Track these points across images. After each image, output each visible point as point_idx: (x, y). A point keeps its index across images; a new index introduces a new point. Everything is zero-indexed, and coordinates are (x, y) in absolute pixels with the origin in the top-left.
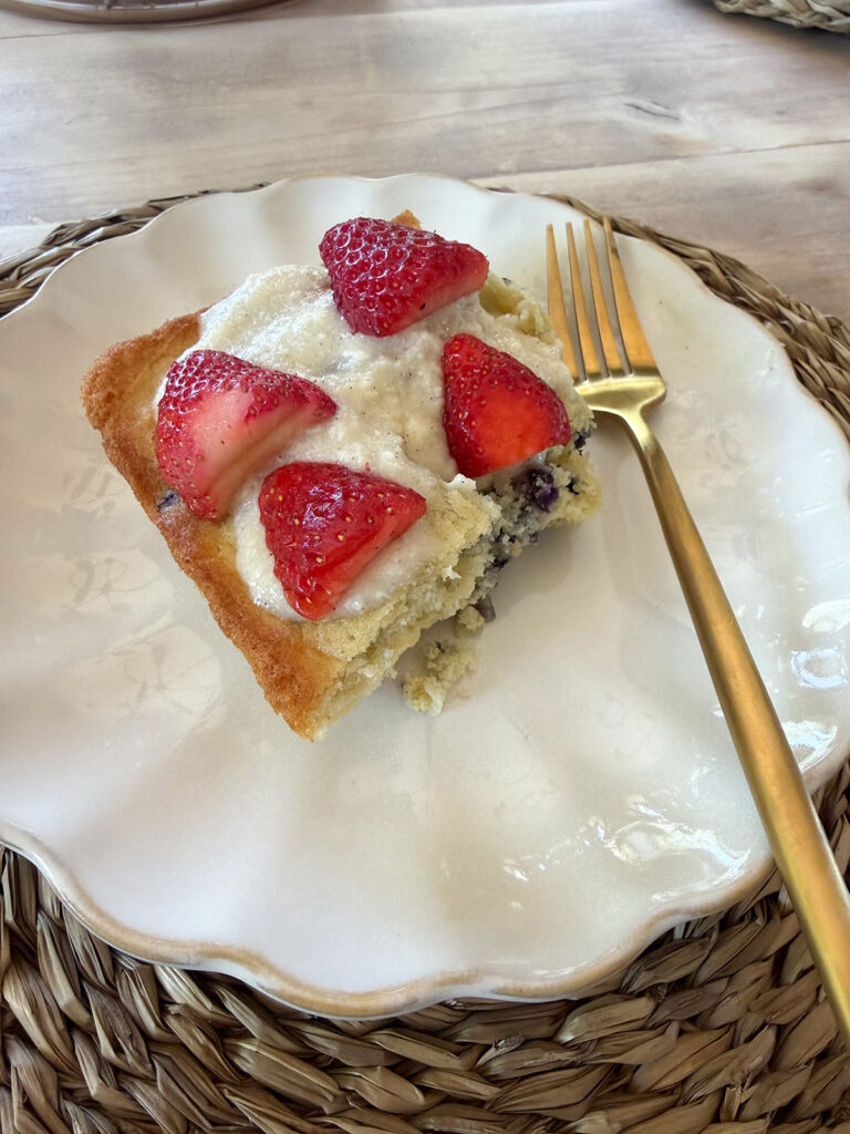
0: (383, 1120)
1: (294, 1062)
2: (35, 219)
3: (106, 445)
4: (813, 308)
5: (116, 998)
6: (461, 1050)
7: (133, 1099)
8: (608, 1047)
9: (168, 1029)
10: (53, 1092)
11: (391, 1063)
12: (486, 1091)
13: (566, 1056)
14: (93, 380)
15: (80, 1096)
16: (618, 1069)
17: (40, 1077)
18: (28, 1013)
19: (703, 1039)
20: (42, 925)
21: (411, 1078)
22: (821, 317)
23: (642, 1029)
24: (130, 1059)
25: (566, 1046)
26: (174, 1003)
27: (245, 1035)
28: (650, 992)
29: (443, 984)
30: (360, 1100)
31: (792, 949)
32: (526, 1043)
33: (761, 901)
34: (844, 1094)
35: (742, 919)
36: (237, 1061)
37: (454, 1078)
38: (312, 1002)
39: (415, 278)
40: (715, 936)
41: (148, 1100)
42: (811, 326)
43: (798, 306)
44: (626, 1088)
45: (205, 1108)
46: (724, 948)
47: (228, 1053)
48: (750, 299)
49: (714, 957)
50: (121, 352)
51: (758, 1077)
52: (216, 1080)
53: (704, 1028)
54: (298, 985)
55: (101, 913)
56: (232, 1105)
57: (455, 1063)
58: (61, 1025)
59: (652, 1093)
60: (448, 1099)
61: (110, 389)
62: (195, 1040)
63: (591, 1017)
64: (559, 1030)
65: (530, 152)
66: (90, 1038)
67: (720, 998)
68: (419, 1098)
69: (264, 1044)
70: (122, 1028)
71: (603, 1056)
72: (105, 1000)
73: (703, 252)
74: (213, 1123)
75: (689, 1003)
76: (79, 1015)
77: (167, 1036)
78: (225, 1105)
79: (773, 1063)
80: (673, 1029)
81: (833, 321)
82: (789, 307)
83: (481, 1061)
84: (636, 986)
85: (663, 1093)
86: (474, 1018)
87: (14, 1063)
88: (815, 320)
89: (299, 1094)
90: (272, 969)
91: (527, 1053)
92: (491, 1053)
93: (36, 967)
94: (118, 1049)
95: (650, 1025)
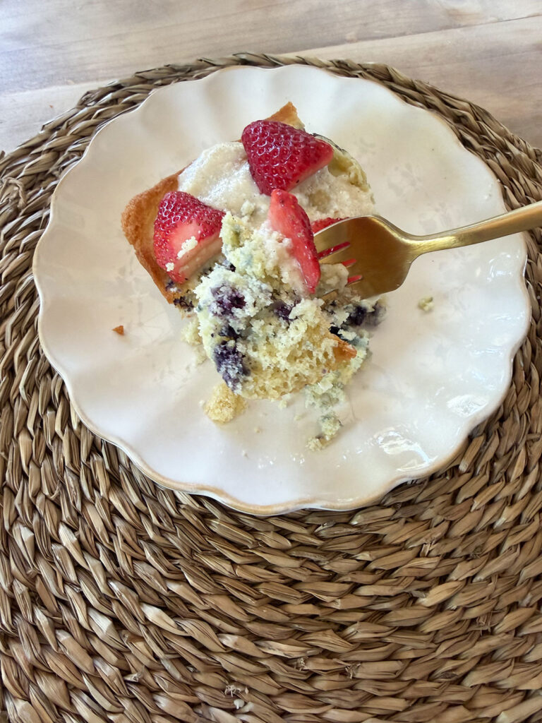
0: (273, 551)
1: (236, 528)
2: (69, 81)
3: (138, 254)
4: (527, 143)
5: (157, 501)
6: (308, 526)
7: (168, 540)
8: (373, 527)
9: (181, 514)
10: (134, 536)
11: (277, 530)
12: (318, 542)
13: (353, 530)
14: (128, 218)
15: (145, 538)
16: (376, 536)
17: (129, 531)
18: (121, 506)
19: (416, 525)
20: (121, 471)
21: (285, 536)
22: (531, 149)
23: (389, 520)
24: (166, 525)
25: (354, 526)
26: (182, 504)
27: (214, 517)
28: (393, 506)
29: (300, 503)
30: (264, 544)
31: (462, 489)
32: (336, 525)
33: (450, 469)
34: (476, 548)
35: (440, 476)
36: (211, 527)
37: (304, 537)
38: (244, 508)
39: (294, 168)
40: (426, 483)
41: (174, 541)
42: (524, 155)
43: (519, 142)
44: (380, 543)
45: (198, 545)
46: (430, 489)
47: (207, 524)
48: (489, 137)
49: (425, 492)
50: (140, 202)
51: (438, 541)
52: (202, 534)
53: (417, 521)
54: (238, 502)
55: (154, 472)
56: (209, 544)
57: (305, 531)
58: (135, 511)
59: (390, 545)
60: (301, 545)
61: (137, 224)
62: (193, 519)
63: (366, 515)
64: (351, 520)
65: (366, 24)
66: (148, 516)
67: (425, 508)
68: (289, 544)
69: (221, 521)
70: (160, 513)
71: (370, 531)
72: (152, 502)
73: (465, 105)
74: (202, 550)
75: (410, 511)
76: (142, 507)
77: (179, 517)
78: (206, 543)
79: (446, 536)
80: (403, 521)
81: (538, 152)
82: (513, 143)
83: (316, 531)
84: (387, 503)
85: (396, 545)
86: (313, 514)
87: (117, 525)
88: (527, 152)
89: (237, 540)
90: (227, 496)
91: (336, 528)
92: (321, 528)
93: (121, 488)
94: (160, 521)
95: (392, 519)
